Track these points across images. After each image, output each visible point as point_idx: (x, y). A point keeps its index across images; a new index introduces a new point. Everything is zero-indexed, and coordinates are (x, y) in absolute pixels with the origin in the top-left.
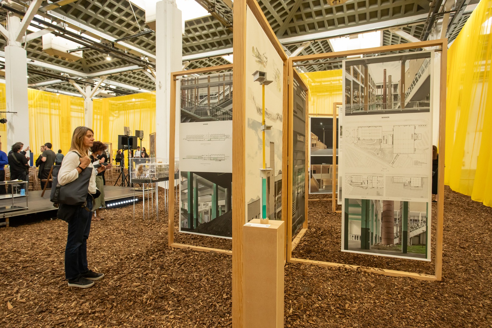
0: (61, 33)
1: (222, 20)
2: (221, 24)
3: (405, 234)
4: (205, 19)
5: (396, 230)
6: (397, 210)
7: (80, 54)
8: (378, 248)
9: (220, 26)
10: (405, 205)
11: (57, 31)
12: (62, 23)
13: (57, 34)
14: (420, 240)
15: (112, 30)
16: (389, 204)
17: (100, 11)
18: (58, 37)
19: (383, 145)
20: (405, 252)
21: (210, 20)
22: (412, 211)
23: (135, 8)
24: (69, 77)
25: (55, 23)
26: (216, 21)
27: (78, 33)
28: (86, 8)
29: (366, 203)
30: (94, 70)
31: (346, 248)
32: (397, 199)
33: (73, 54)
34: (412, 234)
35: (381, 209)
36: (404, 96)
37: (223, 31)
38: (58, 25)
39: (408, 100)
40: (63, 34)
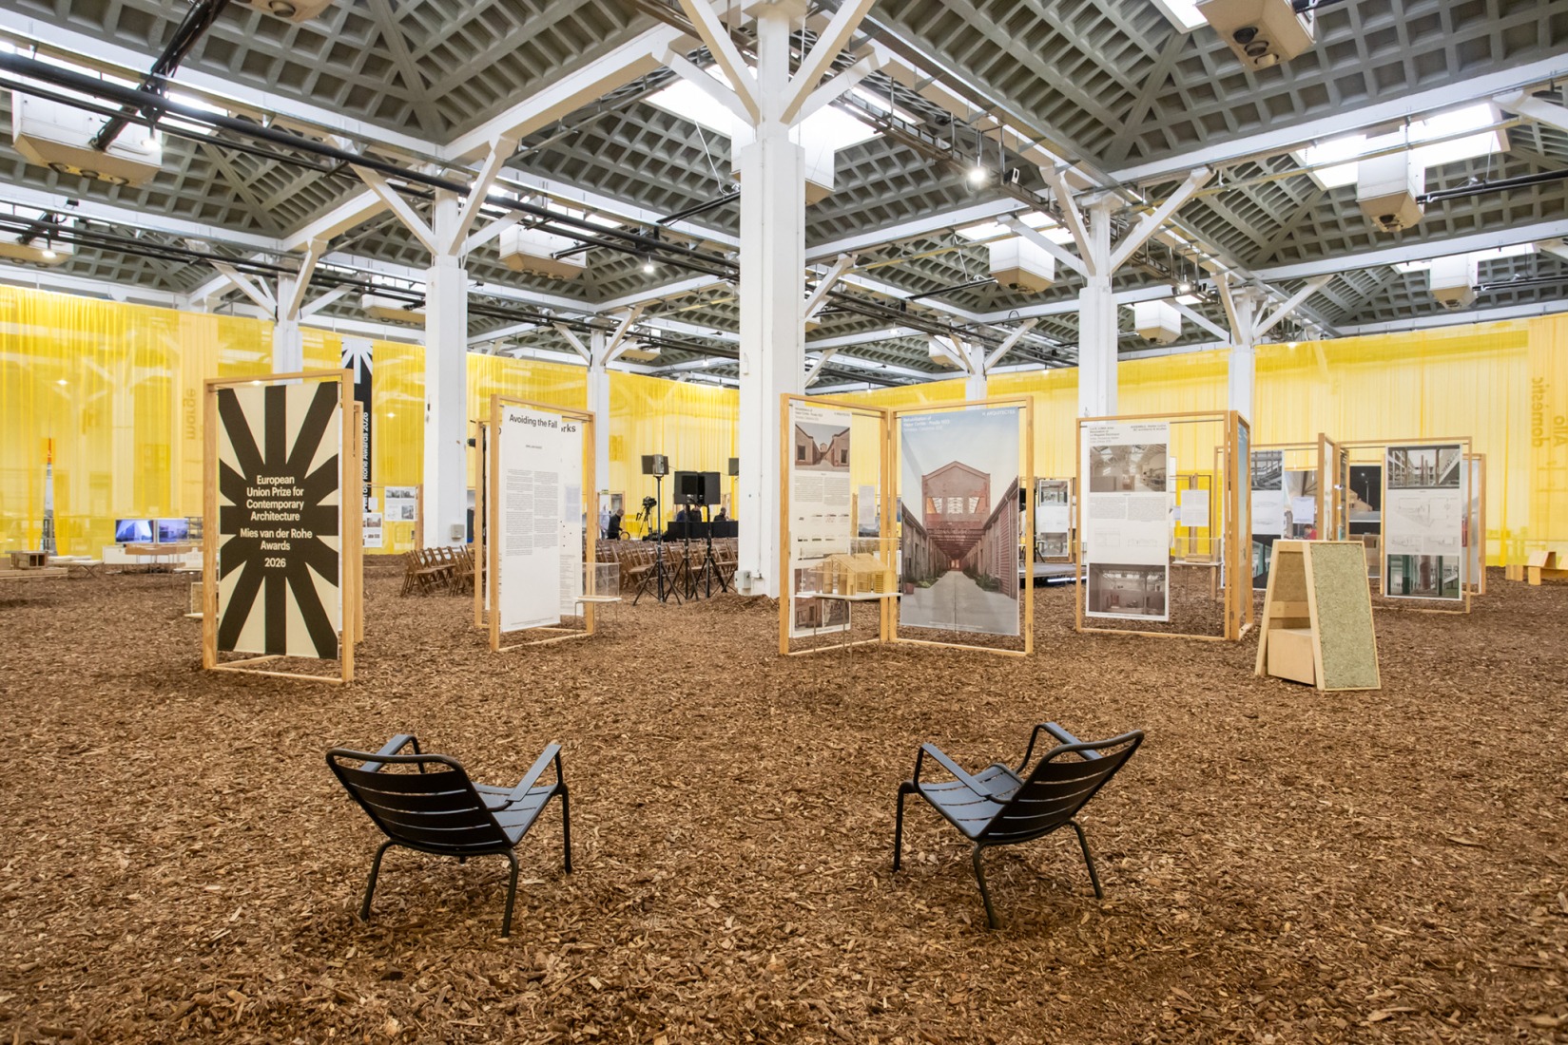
0: (539, 220)
1: (916, 143)
2: (914, 152)
3: (1441, 581)
4: (870, 146)
5: (1432, 578)
6: (1433, 563)
7: (581, 260)
8: (1418, 593)
9: (913, 158)
10: (1440, 559)
11: (529, 217)
12: (539, 197)
13: (528, 225)
14: (1453, 585)
15: (655, 196)
16: (1426, 558)
17: (626, 154)
18: (534, 231)
19: (1421, 513)
20: (1441, 594)
21: (885, 145)
22: (1445, 563)
23: (709, 135)
24: (553, 314)
25: (526, 200)
26: (901, 148)
27: (577, 215)
28: (593, 153)
29: (1406, 559)
30: (611, 291)
31: (1389, 593)
32: (1433, 554)
33: (565, 260)
34: (1446, 580)
35: (1420, 562)
36: (1438, 476)
37: (923, 171)
38: (533, 203)
39: (1441, 479)
40: (543, 223)
